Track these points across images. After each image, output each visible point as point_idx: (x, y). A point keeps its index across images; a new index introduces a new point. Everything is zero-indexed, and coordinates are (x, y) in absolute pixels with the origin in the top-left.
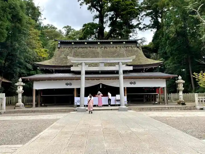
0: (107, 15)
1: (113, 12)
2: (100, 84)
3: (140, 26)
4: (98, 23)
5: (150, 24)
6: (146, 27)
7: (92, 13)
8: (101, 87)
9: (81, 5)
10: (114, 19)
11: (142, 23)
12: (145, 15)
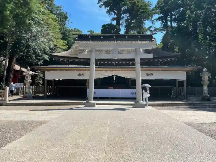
0: (123, 17)
1: (128, 14)
2: (114, 75)
3: (151, 29)
4: (115, 25)
5: (160, 27)
6: (157, 30)
7: (110, 16)
8: (115, 79)
9: (100, 7)
10: (129, 21)
11: (153, 26)
12: (156, 19)
